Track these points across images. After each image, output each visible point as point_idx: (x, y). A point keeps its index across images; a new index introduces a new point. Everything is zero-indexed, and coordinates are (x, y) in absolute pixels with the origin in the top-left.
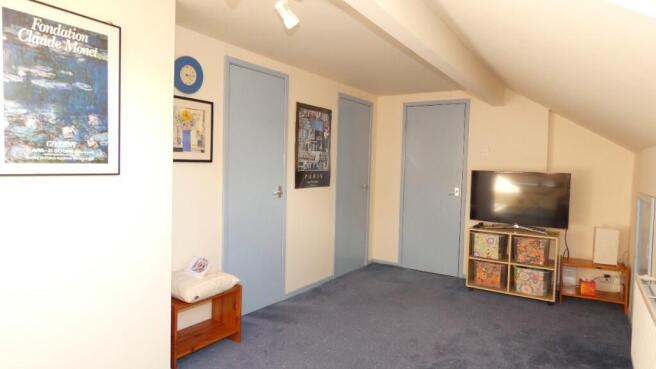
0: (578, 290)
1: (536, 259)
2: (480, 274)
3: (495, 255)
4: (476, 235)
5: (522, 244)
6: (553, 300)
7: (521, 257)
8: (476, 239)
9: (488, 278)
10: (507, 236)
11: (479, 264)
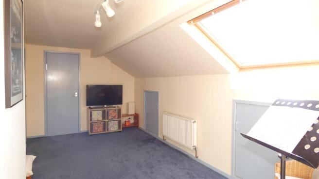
0: (125, 125)
1: (115, 116)
2: (95, 128)
3: (100, 118)
4: (93, 112)
5: (110, 112)
6: (121, 130)
7: (110, 117)
8: (93, 114)
9: (98, 129)
10: (105, 110)
11: (94, 124)
